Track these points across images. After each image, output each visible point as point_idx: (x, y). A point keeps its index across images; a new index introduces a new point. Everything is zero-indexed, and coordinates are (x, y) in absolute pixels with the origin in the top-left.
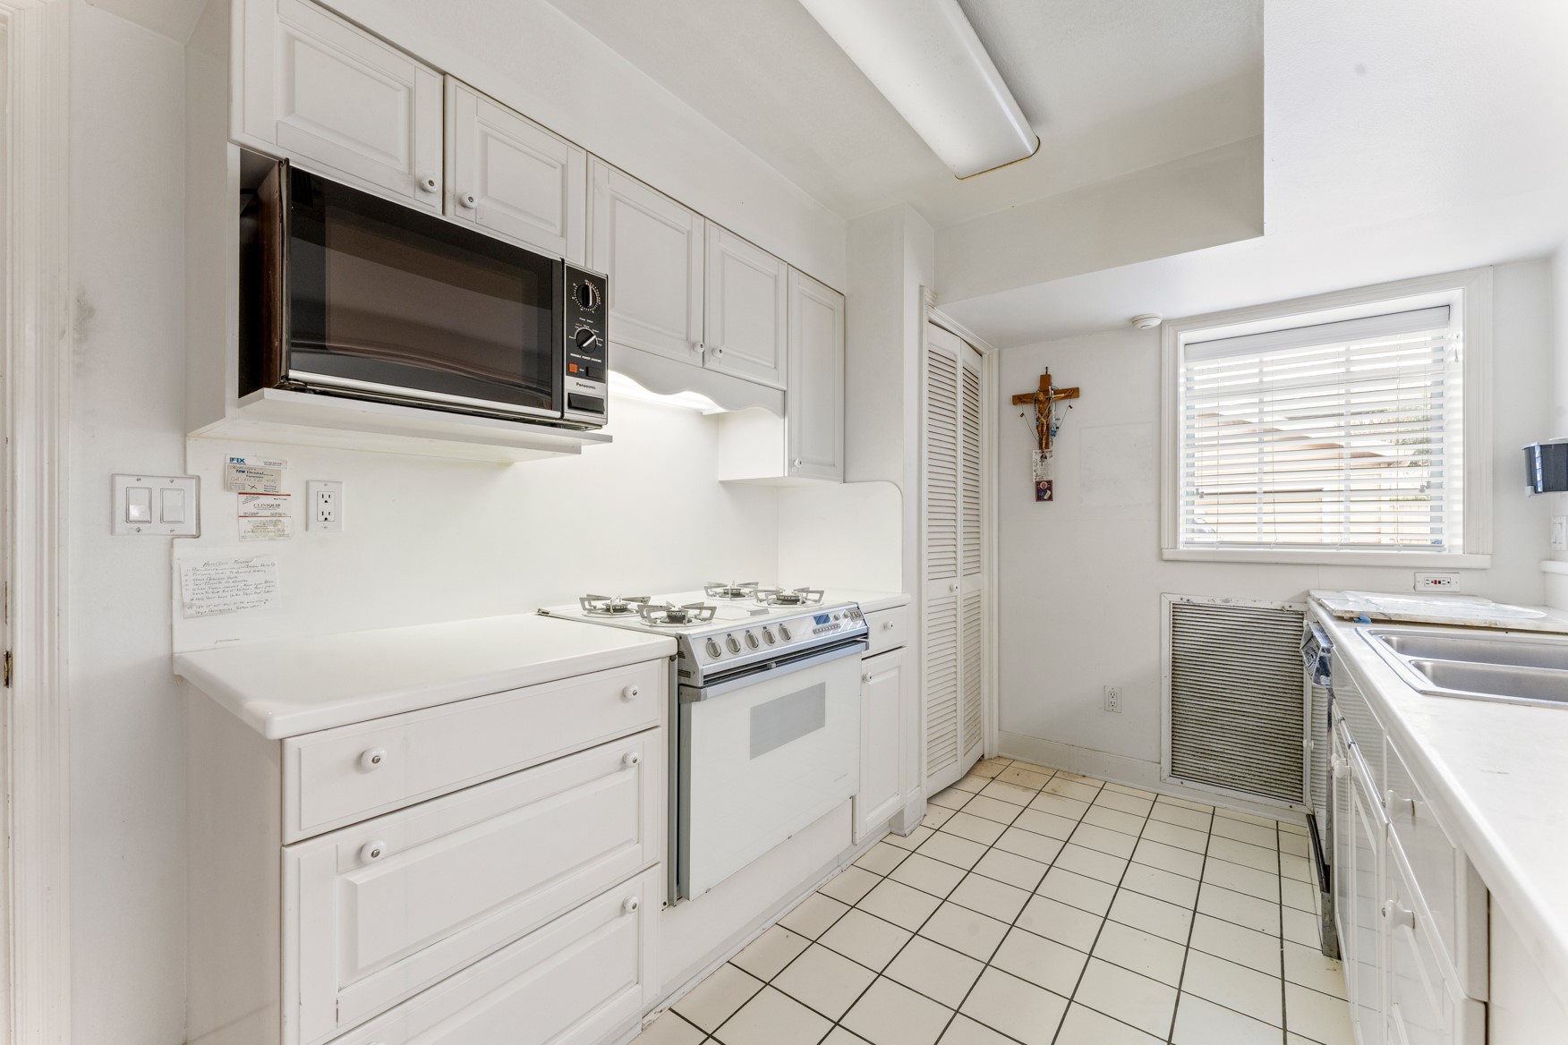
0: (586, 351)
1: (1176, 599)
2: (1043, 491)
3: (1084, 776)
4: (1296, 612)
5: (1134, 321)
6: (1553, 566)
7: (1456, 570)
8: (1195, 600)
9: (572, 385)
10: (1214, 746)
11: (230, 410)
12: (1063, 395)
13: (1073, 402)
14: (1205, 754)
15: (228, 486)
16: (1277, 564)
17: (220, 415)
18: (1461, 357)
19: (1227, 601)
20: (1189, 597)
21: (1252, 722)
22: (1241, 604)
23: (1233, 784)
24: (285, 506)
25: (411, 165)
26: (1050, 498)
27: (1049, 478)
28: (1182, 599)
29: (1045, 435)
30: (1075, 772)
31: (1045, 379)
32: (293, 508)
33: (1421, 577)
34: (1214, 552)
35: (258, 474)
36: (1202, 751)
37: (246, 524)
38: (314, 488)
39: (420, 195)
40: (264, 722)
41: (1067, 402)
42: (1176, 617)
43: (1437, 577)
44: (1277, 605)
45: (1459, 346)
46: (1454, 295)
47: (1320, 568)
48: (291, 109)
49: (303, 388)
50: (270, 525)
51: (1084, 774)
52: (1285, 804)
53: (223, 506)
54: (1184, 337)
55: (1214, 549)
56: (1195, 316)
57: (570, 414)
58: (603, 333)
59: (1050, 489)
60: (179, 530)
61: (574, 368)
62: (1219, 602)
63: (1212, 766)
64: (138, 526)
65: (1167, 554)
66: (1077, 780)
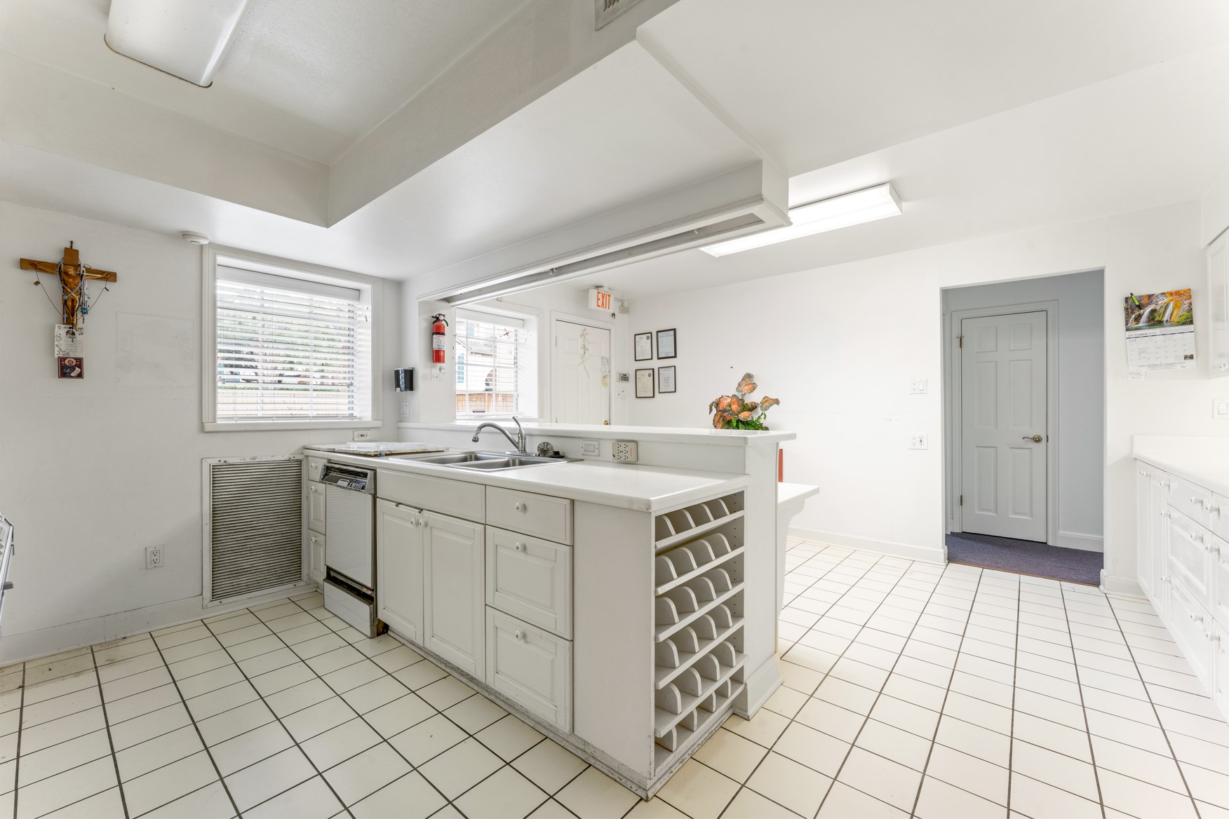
1: (215, 462)
2: (70, 368)
3: (124, 638)
4: (297, 461)
5: (185, 235)
6: (402, 425)
7: (369, 429)
8: (231, 461)
10: (246, 565)
12: (100, 276)
13: (110, 285)
14: (239, 573)
16: (286, 430)
18: (370, 320)
19: (254, 458)
20: (226, 459)
21: (271, 539)
22: (264, 459)
23: (259, 586)
26: (80, 376)
27: (78, 356)
28: (220, 461)
29: (71, 311)
30: (114, 638)
31: (71, 253)
33: (356, 433)
34: (234, 424)
36: (236, 572)
41: (102, 284)
42: (215, 476)
43: (362, 432)
44: (286, 457)
45: (369, 314)
46: (366, 287)
47: (310, 431)
51: (123, 636)
52: (291, 585)
54: (221, 259)
55: (234, 422)
56: (231, 248)
59: (80, 366)
62: (248, 460)
63: (243, 580)
65: (208, 427)
66: (119, 644)
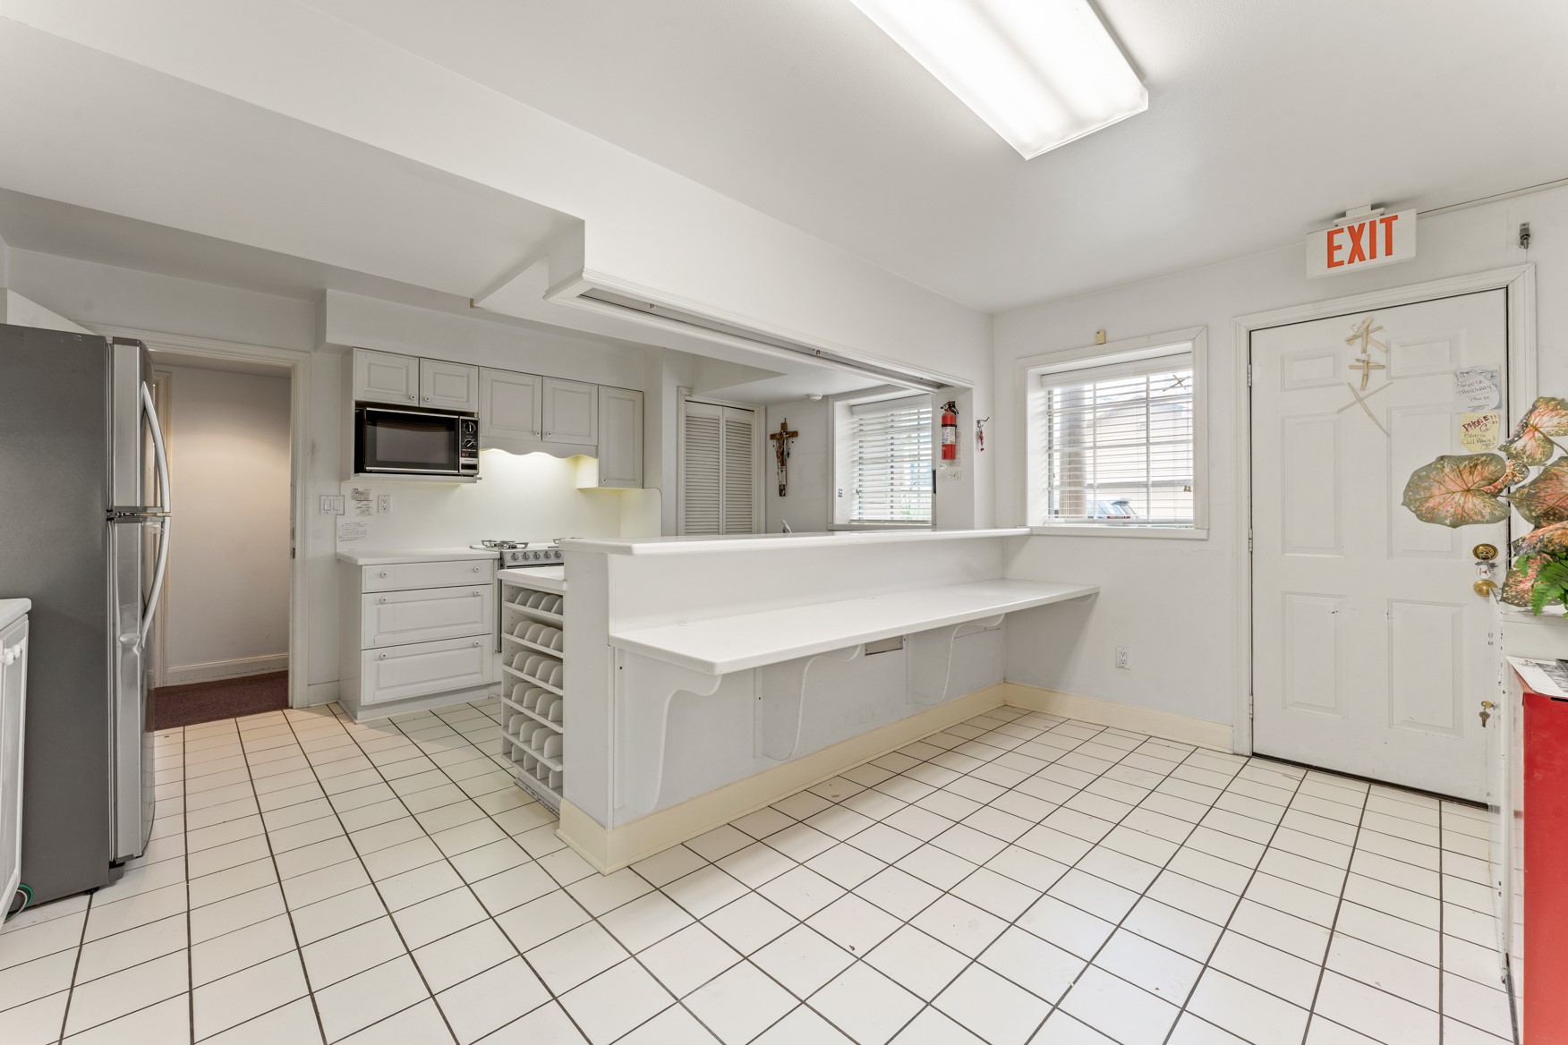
0: (469, 448)
2: (782, 491)
9: (463, 461)
11: (352, 478)
12: (791, 435)
15: (353, 498)
17: (349, 479)
24: (371, 504)
25: (407, 392)
26: (786, 495)
27: (785, 483)
31: (784, 426)
32: (373, 505)
35: (362, 494)
37: (358, 511)
38: (381, 498)
39: (411, 401)
40: (357, 561)
41: (792, 439)
48: (369, 386)
49: (371, 472)
50: (365, 511)
53: (351, 505)
57: (462, 471)
58: (476, 440)
59: (785, 489)
60: (338, 513)
61: (464, 454)
64: (327, 511)
